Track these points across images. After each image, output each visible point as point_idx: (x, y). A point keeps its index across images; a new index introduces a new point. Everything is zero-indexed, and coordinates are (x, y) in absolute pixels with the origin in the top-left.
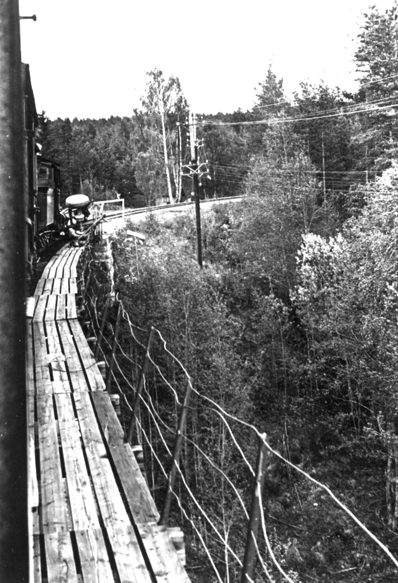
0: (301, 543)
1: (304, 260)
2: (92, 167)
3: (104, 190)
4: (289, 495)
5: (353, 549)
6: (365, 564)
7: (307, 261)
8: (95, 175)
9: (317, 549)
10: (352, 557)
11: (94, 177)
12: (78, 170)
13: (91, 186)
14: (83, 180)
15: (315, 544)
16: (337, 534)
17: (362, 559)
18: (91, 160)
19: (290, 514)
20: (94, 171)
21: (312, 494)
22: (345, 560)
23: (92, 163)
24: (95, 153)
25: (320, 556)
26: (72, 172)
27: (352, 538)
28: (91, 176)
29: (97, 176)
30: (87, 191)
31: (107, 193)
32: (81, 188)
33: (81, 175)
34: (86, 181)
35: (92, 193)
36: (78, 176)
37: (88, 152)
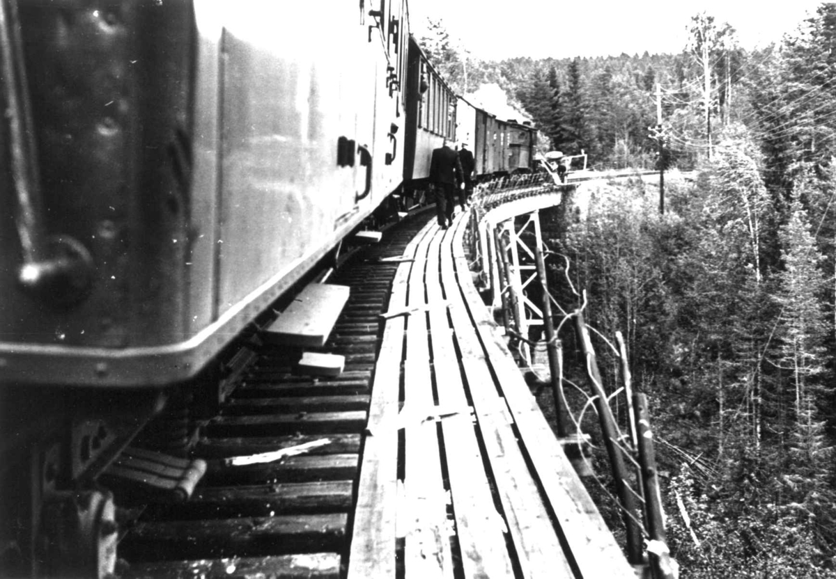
0: (687, 406)
2: (629, 126)
3: (640, 152)
8: (631, 134)
9: (697, 409)
11: (630, 136)
12: (613, 127)
13: (626, 146)
14: (618, 140)
15: (696, 405)
19: (685, 388)
20: (630, 129)
23: (629, 120)
24: (636, 107)
25: (698, 413)
26: (608, 130)
28: (627, 135)
29: (634, 135)
30: (621, 152)
31: (644, 155)
32: (616, 147)
33: (616, 134)
34: (622, 142)
35: (625, 155)
36: (614, 135)
37: (627, 107)
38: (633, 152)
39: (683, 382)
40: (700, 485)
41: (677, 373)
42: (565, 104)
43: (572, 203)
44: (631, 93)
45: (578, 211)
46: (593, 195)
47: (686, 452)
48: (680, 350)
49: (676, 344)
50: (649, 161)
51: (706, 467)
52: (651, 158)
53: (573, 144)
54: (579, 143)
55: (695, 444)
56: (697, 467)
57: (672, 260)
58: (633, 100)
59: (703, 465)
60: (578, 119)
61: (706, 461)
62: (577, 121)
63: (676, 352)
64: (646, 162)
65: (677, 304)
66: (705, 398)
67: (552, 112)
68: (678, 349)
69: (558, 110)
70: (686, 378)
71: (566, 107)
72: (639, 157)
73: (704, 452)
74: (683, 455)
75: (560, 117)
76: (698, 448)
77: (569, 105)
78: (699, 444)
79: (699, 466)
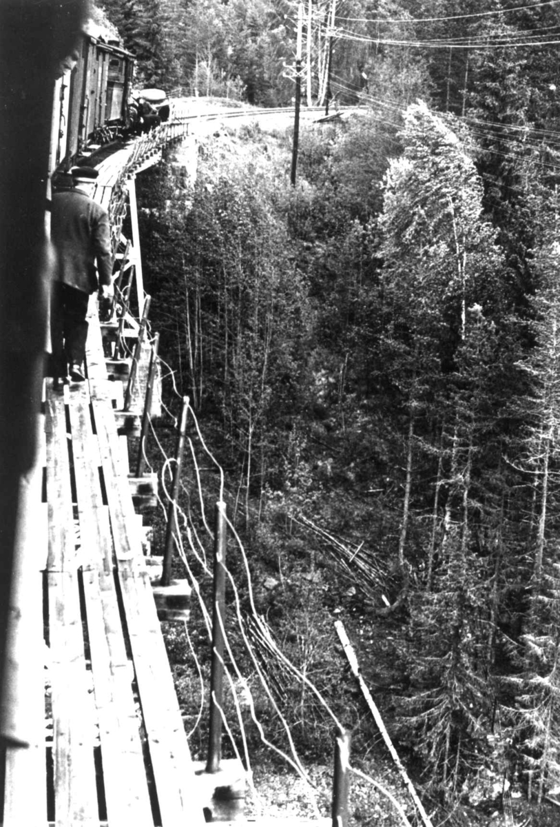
0: (336, 463)
1: (388, 186)
2: (213, 46)
3: (225, 78)
4: (334, 420)
5: (385, 474)
6: (394, 488)
7: (392, 188)
8: (215, 56)
9: (349, 469)
10: (382, 480)
11: (213, 59)
12: (195, 46)
13: (208, 70)
14: (199, 62)
15: (349, 464)
16: (372, 458)
17: (391, 483)
18: (213, 34)
19: (332, 437)
20: (214, 50)
21: (357, 422)
22: (374, 482)
23: (214, 40)
24: (221, 25)
25: (351, 476)
26: (187, 49)
27: (386, 464)
28: (210, 56)
29: (218, 57)
30: (202, 76)
31: (229, 83)
32: (196, 72)
33: (198, 54)
34: (204, 64)
35: (208, 81)
36: (194, 55)
37: (210, 23)
38: (216, 77)
39: (328, 428)
40: (365, 596)
41: (320, 414)
42: (140, 14)
43: (175, 160)
44: (215, 7)
45: (183, 173)
46: (201, 150)
47: (341, 541)
48: (323, 379)
49: (318, 371)
50: (235, 90)
51: (370, 565)
52: (236, 86)
53: (148, 63)
54: (156, 63)
55: (352, 527)
56: (358, 567)
57: (308, 248)
58: (218, 16)
59: (366, 562)
60: (156, 33)
61: (369, 556)
62: (151, 35)
63: (317, 383)
64: (231, 91)
65: (316, 312)
66: (360, 454)
67: (124, 22)
68: (321, 379)
69: (131, 20)
70: (333, 421)
71: (141, 17)
72: (223, 84)
73: (366, 542)
74: (338, 546)
75: (133, 29)
76: (356, 534)
77: (145, 15)
78: (357, 528)
79: (361, 564)
